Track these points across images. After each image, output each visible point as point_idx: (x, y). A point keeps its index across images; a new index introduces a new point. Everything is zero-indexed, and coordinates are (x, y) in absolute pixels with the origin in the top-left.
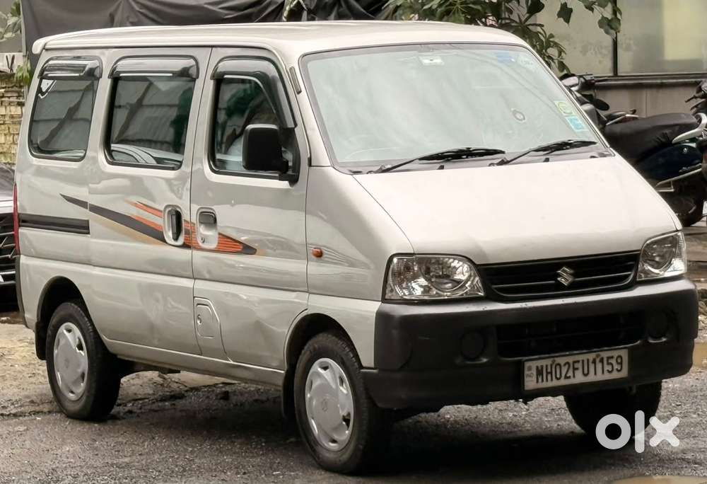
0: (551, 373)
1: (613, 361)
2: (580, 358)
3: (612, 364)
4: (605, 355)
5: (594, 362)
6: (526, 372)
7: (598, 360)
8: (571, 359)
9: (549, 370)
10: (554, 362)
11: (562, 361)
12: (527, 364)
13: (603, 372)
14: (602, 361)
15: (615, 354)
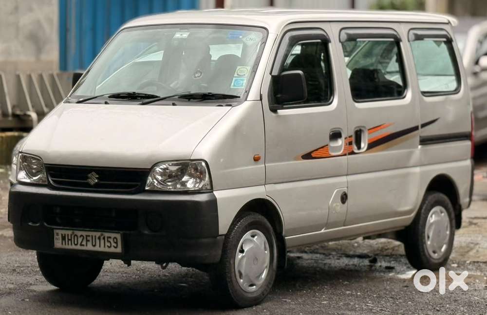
0: (71, 240)
1: (111, 240)
2: (90, 233)
3: (110, 242)
4: (107, 235)
5: (99, 238)
6: (55, 236)
7: (102, 237)
8: (84, 233)
9: (70, 238)
10: (73, 233)
11: (79, 233)
12: (56, 231)
13: (105, 247)
14: (104, 238)
15: (113, 235)
